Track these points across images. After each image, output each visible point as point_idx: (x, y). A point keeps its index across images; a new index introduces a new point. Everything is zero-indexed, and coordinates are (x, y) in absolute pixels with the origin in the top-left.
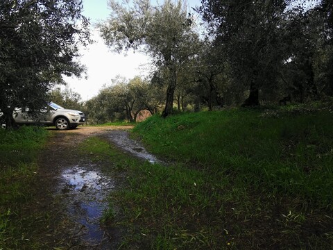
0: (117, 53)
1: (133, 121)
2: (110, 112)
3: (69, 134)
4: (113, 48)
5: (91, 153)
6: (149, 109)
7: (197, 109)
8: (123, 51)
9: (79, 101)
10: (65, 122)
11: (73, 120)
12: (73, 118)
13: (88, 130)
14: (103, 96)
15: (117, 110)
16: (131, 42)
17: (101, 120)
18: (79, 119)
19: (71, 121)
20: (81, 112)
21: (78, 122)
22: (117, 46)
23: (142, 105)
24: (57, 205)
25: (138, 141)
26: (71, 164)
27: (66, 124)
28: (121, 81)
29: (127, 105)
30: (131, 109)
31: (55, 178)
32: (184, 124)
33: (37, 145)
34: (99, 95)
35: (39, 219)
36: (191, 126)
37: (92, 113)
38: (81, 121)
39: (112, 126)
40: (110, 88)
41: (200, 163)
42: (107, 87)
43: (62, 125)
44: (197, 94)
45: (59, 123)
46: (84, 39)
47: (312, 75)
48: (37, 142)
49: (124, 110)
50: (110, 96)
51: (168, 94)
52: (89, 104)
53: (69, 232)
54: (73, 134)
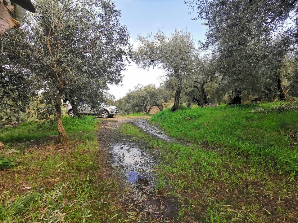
0: (143, 69)
1: (148, 113)
2: (133, 107)
3: (110, 121)
4: (140, 65)
5: (129, 135)
6: (157, 105)
7: (188, 106)
8: (147, 68)
9: (114, 100)
10: (106, 113)
11: (112, 112)
12: (112, 110)
13: (120, 118)
14: (129, 97)
15: (138, 106)
16: (152, 61)
17: (127, 112)
18: (115, 111)
19: (110, 113)
20: (116, 107)
21: (114, 113)
22: (143, 64)
23: (153, 103)
24: (117, 174)
25: (157, 127)
26: (118, 142)
27: (107, 114)
28: (140, 87)
29: (144, 103)
30: (146, 106)
31: (110, 152)
32: (190, 116)
33: (92, 128)
34: (127, 96)
35: (109, 185)
36: (196, 117)
37: (122, 108)
38: (116, 113)
39: (135, 116)
40: (133, 92)
41: (210, 145)
42: (131, 91)
43: (105, 115)
44: (190, 96)
45: (103, 113)
46: (129, 59)
47: (279, 82)
48: (92, 126)
49: (142, 106)
50: (133, 97)
51: (176, 96)
52: (120, 101)
53: (133, 198)
54: (112, 121)
